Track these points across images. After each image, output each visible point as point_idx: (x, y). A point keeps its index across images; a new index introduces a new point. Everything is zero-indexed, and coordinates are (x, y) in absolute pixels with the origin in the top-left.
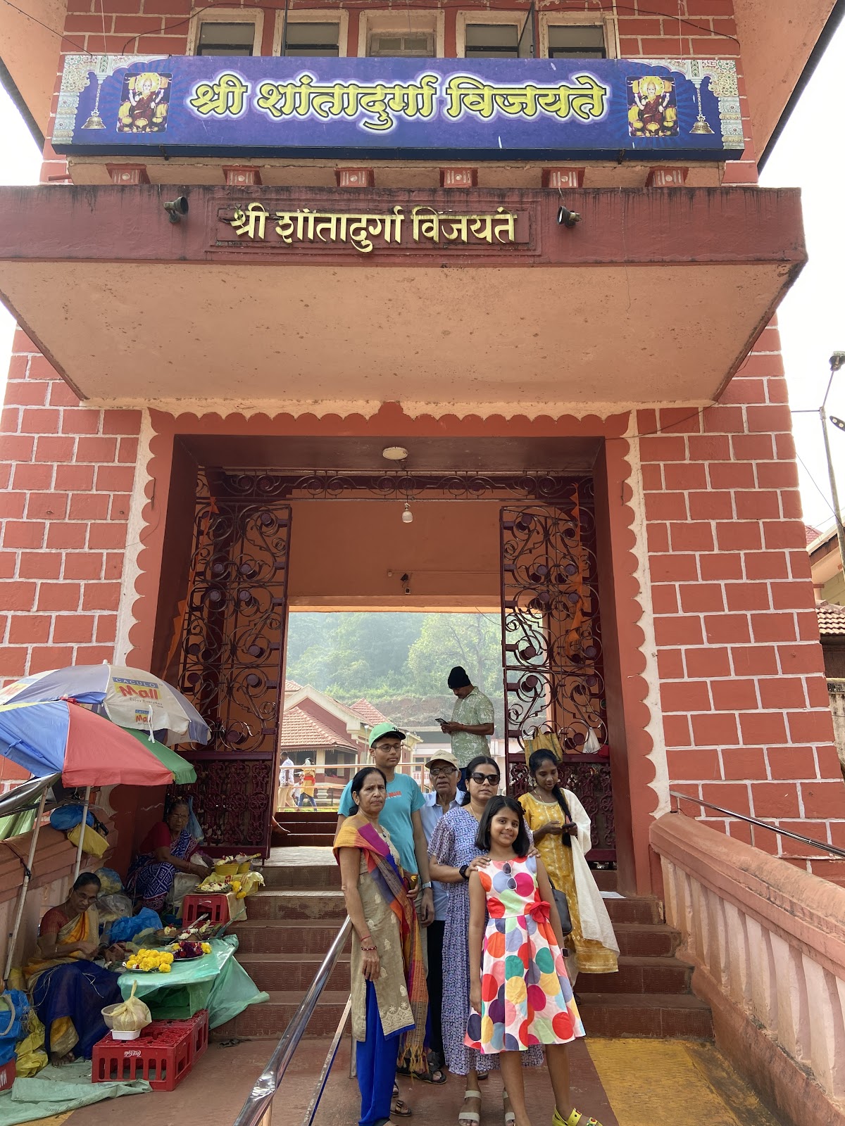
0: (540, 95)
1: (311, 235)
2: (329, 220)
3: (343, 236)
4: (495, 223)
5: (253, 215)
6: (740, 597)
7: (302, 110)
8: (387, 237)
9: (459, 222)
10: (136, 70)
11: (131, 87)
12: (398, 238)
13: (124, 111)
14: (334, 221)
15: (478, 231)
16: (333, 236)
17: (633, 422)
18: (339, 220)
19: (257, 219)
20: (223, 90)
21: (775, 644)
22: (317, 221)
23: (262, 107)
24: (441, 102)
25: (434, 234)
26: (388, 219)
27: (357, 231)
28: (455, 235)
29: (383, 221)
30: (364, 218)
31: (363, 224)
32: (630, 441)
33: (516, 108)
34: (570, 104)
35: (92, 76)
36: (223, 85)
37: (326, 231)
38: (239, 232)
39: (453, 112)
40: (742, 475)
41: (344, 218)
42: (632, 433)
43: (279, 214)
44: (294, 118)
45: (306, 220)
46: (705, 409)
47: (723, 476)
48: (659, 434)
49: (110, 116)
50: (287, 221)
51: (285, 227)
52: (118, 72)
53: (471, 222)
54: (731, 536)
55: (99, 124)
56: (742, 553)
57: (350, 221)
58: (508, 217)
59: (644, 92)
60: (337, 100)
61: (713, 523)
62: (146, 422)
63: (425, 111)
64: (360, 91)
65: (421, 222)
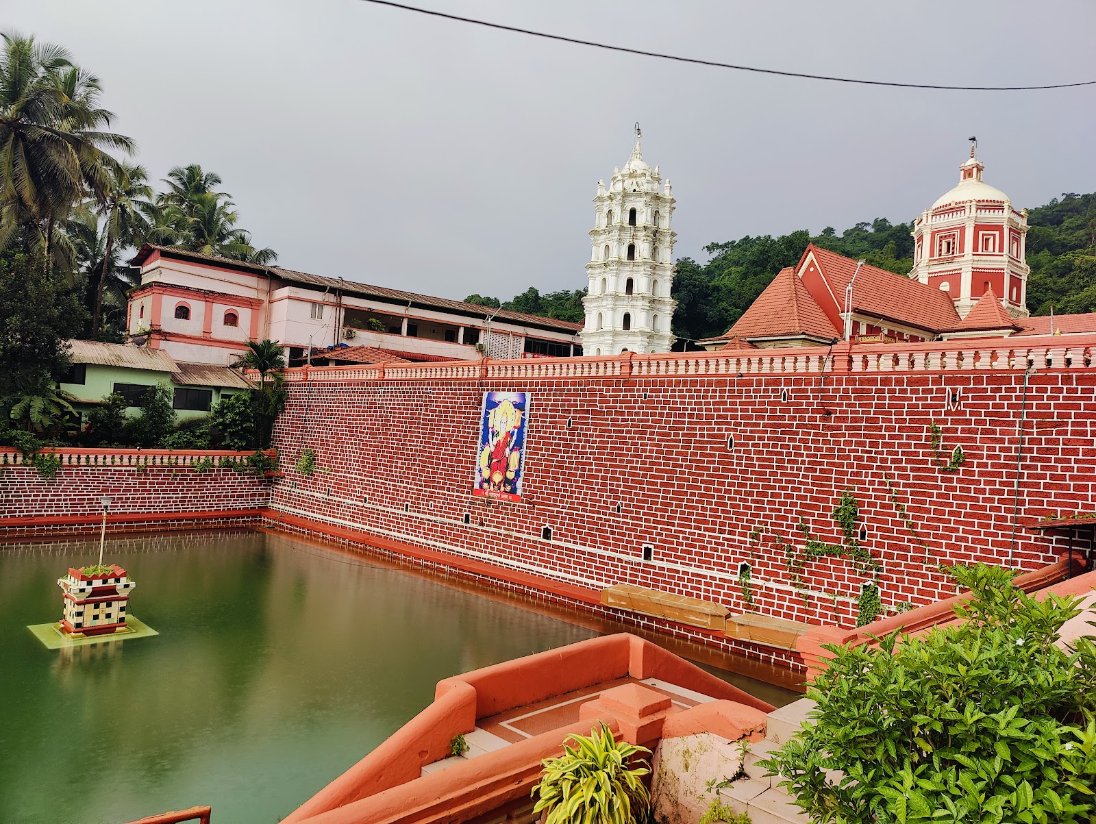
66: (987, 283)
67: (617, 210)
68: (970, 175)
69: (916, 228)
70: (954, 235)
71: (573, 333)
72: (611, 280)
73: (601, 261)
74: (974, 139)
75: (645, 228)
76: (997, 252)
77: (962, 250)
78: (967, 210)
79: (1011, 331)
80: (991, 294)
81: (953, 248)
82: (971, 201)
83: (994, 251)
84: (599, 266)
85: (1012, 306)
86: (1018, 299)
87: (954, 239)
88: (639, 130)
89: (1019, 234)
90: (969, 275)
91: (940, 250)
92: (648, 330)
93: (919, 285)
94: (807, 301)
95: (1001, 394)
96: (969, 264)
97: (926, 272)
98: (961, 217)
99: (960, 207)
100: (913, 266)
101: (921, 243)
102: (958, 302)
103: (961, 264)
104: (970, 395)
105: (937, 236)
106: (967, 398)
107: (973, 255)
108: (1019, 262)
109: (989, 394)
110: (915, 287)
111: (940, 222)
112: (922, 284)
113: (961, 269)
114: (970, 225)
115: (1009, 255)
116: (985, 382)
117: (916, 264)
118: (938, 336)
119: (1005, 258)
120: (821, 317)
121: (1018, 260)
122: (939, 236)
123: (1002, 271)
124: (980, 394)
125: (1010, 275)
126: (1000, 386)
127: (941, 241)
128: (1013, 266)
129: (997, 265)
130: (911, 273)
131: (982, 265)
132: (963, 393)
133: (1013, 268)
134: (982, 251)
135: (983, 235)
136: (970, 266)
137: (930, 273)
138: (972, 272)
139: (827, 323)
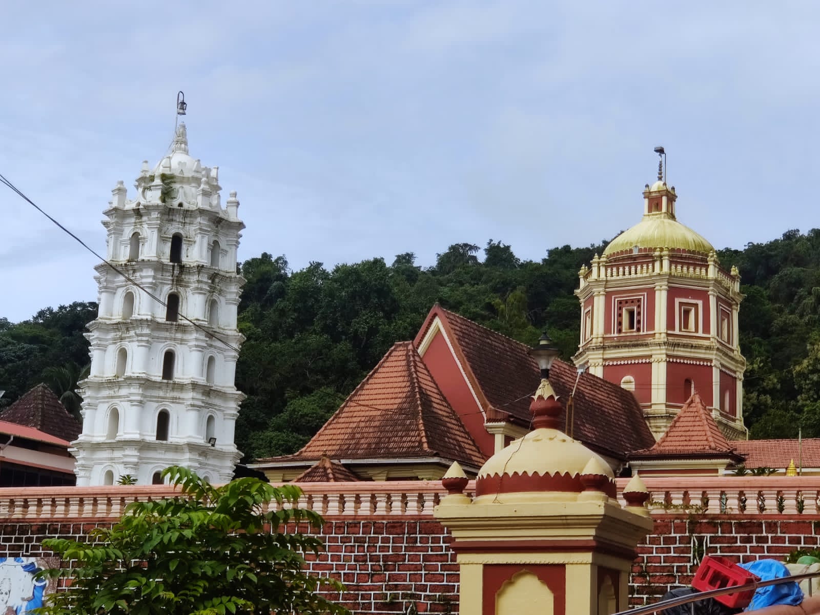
66: (688, 382)
67: (150, 234)
68: (658, 207)
69: (583, 284)
70: (639, 300)
71: (62, 451)
72: (136, 352)
73: (117, 317)
74: (661, 151)
75: (200, 268)
76: (700, 333)
77: (651, 325)
78: (657, 264)
79: (727, 461)
80: (697, 400)
81: (639, 322)
82: (662, 250)
83: (697, 331)
84: (117, 326)
85: (724, 421)
86: (733, 411)
87: (639, 307)
88: (183, 103)
89: (730, 305)
90: (663, 366)
91: (620, 324)
92: (201, 441)
93: (590, 377)
94: (433, 399)
95: (752, 545)
96: (663, 349)
97: (600, 358)
98: (647, 273)
99: (646, 256)
100: (579, 346)
101: (590, 308)
102: (649, 410)
103: (651, 348)
104: (718, 545)
105: (615, 300)
106: (715, 550)
107: (668, 335)
108: (732, 350)
109: (739, 544)
110: (584, 380)
111: (618, 278)
112: (594, 376)
113: (651, 356)
114: (661, 287)
115: (717, 338)
116: (734, 529)
117: (584, 344)
118: (625, 465)
119: (712, 342)
120: (457, 428)
121: (730, 346)
122: (616, 300)
123: (709, 364)
124: (729, 545)
125: (721, 371)
126: (751, 535)
127: (620, 308)
128: (723, 357)
129: (701, 354)
130: (577, 358)
131: (681, 352)
132: (710, 543)
133: (724, 359)
134: (680, 330)
135: (681, 304)
136: (664, 352)
137: (605, 360)
138: (666, 363)
139: (466, 438)
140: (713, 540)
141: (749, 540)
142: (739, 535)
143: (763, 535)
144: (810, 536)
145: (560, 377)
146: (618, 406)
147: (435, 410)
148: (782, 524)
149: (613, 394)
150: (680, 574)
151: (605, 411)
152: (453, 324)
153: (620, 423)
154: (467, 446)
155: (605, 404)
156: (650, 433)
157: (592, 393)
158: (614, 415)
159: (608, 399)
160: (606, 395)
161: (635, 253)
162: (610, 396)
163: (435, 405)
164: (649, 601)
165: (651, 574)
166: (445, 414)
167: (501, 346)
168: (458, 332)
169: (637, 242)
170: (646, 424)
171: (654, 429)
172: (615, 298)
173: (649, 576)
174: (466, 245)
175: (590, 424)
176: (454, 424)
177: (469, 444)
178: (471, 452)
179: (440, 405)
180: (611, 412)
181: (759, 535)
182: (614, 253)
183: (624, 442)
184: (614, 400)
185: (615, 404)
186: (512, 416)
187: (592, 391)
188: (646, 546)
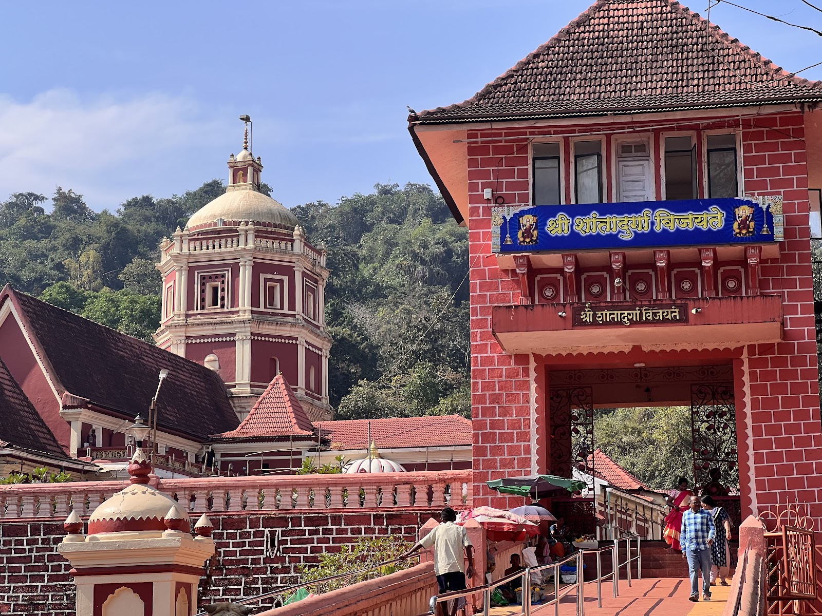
0: (695, 218)
1: (608, 320)
2: (614, 314)
3: (619, 320)
4: (672, 312)
5: (588, 313)
6: (790, 429)
7: (594, 231)
8: (635, 319)
9: (659, 312)
10: (522, 213)
11: (521, 222)
12: (638, 320)
13: (520, 234)
14: (616, 314)
15: (666, 316)
16: (616, 320)
17: (745, 350)
18: (617, 314)
19: (590, 314)
20: (560, 222)
21: (803, 449)
22: (610, 314)
23: (577, 229)
24: (653, 223)
25: (651, 318)
26: (634, 312)
27: (624, 318)
28: (658, 317)
29: (633, 313)
30: (626, 312)
31: (626, 315)
32: (744, 360)
33: (685, 225)
34: (708, 222)
35: (504, 218)
36: (560, 220)
37: (613, 318)
38: (584, 320)
39: (658, 228)
40: (794, 375)
41: (619, 312)
42: (745, 356)
43: (597, 313)
44: (591, 235)
45: (606, 314)
46: (778, 343)
47: (785, 375)
48: (757, 356)
49: (514, 237)
50: (600, 315)
51: (599, 317)
52: (515, 215)
53: (663, 313)
54: (787, 403)
55: (510, 241)
56: (791, 410)
57: (621, 314)
58: (676, 310)
59: (740, 214)
60: (608, 225)
61: (780, 397)
62: (532, 359)
63: (646, 229)
64: (618, 220)
65: (646, 313)
66: (274, 360)
68: (243, 177)
69: (164, 257)
70: (223, 276)
74: (247, 119)
76: (286, 311)
77: (234, 303)
78: (242, 239)
79: (311, 443)
80: (281, 381)
81: (223, 298)
82: (247, 223)
83: (282, 308)
85: (309, 399)
86: (319, 390)
87: (223, 282)
89: (316, 281)
90: (248, 347)
91: (203, 300)
93: (172, 357)
94: (5, 387)
95: (318, 536)
96: (247, 327)
97: (183, 336)
98: (232, 247)
99: (231, 230)
100: (160, 322)
101: (172, 283)
102: (232, 390)
103: (235, 326)
104: (289, 538)
105: (198, 275)
106: (285, 542)
107: (253, 312)
108: (318, 327)
109: (307, 536)
110: (166, 360)
111: (201, 252)
112: (176, 356)
113: (235, 334)
114: (246, 262)
115: (303, 314)
116: (303, 522)
117: (166, 320)
118: (208, 448)
119: (298, 319)
120: (30, 416)
121: (315, 323)
122: (200, 275)
123: (294, 342)
124: (299, 537)
125: (306, 348)
126: (318, 527)
127: (203, 284)
128: (309, 334)
129: (286, 331)
130: (158, 335)
131: (266, 329)
132: (282, 536)
133: (309, 337)
134: (265, 307)
135: (266, 280)
136: (249, 329)
137: (187, 338)
138: (250, 341)
139: (39, 426)
140: (284, 533)
141: (316, 532)
142: (307, 528)
143: (328, 527)
144: (369, 527)
145: (140, 358)
146: (202, 386)
147: (7, 398)
148: (346, 517)
149: (196, 374)
150: (254, 566)
151: (188, 393)
152: (26, 306)
153: (204, 404)
154: (41, 435)
155: (188, 385)
156: (235, 414)
157: (175, 373)
158: (197, 396)
159: (191, 380)
160: (189, 376)
161: (220, 226)
162: (193, 377)
163: (7, 393)
164: (225, 592)
165: (227, 567)
166: (17, 401)
167: (77, 327)
168: (31, 315)
169: (221, 215)
170: (229, 404)
171: (239, 410)
172: (198, 273)
173: (226, 569)
174: (31, 195)
175: (172, 407)
176: (27, 412)
177: (44, 433)
178: (46, 441)
179: (13, 392)
180: (193, 392)
181: (325, 527)
182: (197, 226)
183: (207, 424)
184: (197, 380)
185: (198, 384)
186: (89, 403)
187: (174, 371)
188: (223, 541)
